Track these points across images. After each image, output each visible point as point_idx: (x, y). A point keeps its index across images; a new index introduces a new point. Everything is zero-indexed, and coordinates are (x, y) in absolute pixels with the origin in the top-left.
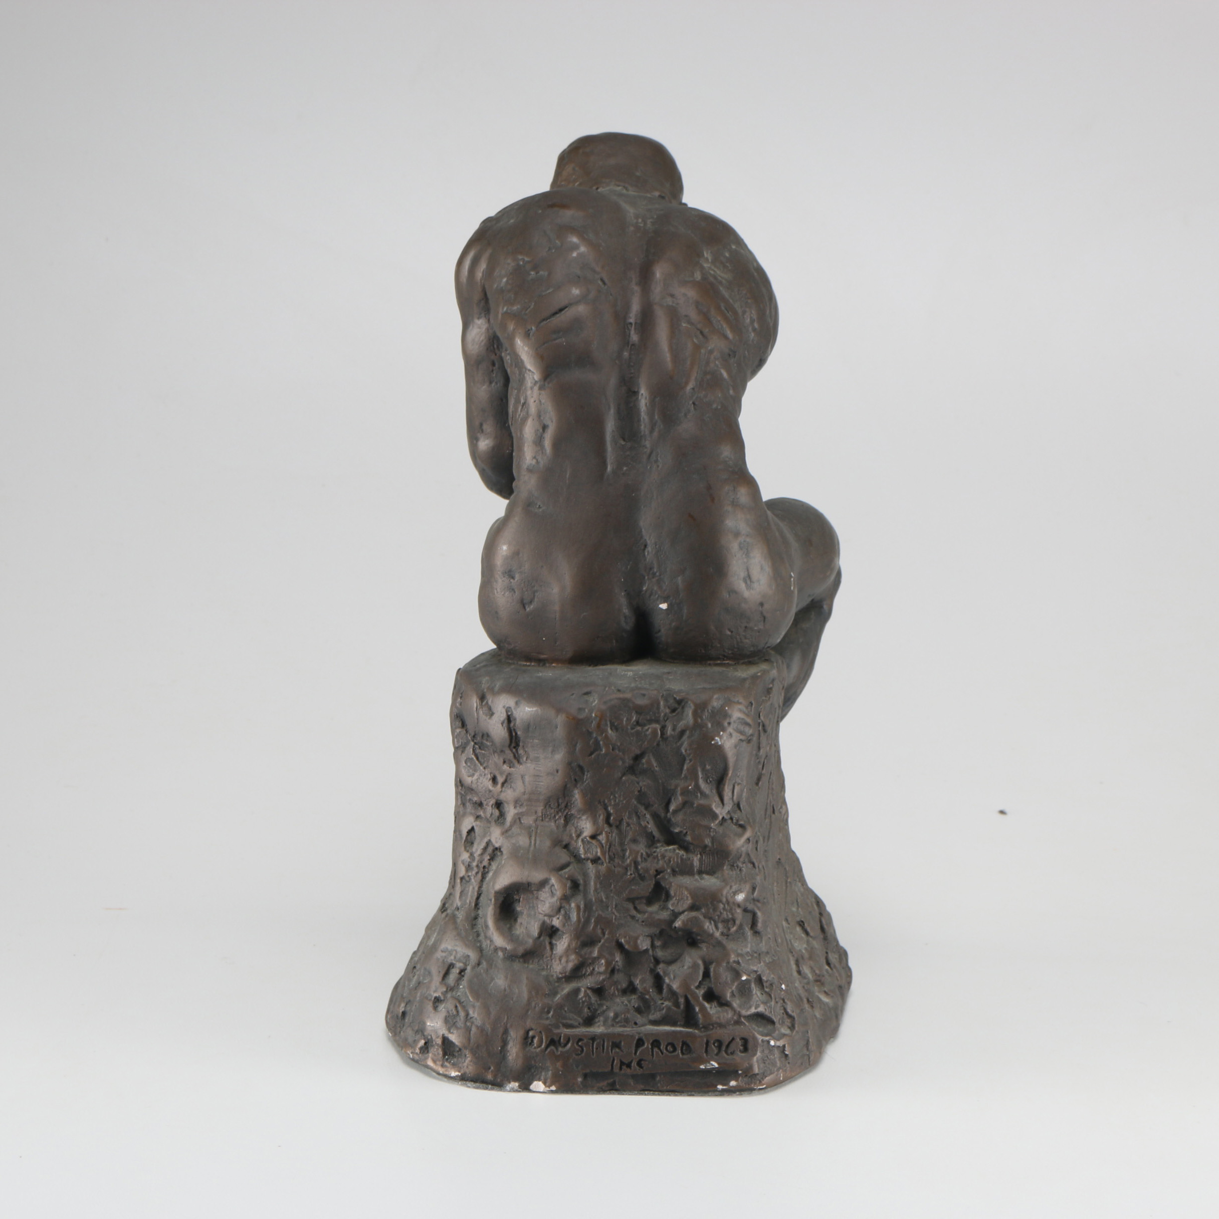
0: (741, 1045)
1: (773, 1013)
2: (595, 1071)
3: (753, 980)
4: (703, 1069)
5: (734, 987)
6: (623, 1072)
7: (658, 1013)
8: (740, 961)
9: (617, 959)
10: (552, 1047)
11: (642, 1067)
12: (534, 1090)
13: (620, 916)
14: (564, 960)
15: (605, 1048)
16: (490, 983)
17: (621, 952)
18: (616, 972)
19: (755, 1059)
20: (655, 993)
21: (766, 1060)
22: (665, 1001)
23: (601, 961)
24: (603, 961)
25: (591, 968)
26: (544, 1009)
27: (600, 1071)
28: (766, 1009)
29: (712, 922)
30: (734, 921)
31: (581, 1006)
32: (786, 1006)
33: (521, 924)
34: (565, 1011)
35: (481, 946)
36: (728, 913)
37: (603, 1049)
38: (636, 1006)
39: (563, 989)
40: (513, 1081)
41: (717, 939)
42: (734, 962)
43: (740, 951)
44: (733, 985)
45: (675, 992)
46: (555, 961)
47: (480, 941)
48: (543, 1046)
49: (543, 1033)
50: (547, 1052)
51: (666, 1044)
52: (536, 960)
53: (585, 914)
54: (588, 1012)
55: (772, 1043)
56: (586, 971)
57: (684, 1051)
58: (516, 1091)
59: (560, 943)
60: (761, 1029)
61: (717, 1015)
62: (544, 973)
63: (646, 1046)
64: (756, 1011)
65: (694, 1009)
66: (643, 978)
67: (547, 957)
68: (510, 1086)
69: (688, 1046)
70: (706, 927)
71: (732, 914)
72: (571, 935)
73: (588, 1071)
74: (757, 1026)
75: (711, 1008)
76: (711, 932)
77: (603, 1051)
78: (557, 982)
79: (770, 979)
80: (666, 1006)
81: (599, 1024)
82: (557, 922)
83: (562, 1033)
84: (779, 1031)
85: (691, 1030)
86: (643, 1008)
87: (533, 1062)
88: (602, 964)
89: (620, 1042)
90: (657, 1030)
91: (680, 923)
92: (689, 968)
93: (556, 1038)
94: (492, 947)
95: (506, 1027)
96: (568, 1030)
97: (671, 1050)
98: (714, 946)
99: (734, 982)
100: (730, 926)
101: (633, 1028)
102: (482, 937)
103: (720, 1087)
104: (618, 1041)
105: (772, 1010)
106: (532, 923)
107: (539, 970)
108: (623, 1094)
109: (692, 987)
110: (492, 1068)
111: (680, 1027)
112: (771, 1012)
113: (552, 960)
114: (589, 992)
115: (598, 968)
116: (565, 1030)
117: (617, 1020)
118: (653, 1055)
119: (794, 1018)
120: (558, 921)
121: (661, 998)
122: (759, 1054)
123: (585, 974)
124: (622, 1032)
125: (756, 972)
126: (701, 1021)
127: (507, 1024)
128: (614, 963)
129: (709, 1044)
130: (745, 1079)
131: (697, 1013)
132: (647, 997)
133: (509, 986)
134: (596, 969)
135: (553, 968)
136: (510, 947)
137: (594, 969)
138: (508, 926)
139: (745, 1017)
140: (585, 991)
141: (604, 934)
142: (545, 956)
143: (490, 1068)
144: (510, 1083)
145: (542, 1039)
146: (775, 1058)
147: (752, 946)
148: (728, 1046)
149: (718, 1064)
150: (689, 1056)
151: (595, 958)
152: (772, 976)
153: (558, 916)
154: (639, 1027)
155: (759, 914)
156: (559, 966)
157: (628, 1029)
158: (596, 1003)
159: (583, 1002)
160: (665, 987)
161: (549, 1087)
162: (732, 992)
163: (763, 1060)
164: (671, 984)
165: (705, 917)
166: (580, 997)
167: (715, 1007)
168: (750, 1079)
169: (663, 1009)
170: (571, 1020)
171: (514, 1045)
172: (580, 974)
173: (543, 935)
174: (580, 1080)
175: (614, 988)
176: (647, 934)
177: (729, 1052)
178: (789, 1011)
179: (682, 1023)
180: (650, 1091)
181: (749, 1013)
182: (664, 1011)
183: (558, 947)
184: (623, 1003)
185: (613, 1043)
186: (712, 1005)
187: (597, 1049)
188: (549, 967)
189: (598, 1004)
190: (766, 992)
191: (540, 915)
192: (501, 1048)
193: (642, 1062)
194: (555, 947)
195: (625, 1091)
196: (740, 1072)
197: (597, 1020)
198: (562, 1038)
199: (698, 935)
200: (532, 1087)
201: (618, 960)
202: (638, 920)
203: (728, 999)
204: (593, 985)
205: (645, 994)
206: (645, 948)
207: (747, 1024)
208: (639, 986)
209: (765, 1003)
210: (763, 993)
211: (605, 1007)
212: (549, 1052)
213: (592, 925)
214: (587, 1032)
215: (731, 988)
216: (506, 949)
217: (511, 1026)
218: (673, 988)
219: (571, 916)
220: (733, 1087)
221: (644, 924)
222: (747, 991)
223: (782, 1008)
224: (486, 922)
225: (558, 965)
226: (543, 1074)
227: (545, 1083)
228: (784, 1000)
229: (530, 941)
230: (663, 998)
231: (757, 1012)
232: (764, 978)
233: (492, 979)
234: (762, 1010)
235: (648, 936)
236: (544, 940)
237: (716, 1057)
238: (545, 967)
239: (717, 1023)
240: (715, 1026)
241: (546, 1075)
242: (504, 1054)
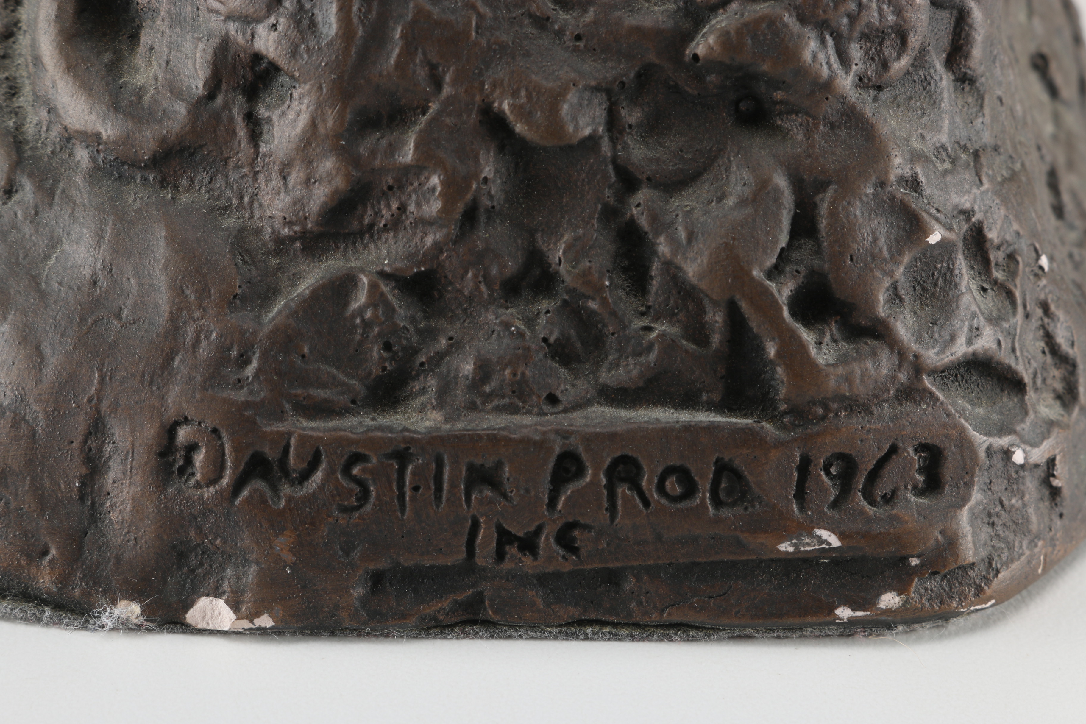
0: (920, 471)
1: (1018, 353)
2: (411, 563)
3: (960, 244)
4: (787, 553)
5: (901, 269)
6: (507, 565)
7: (631, 361)
8: (921, 178)
9: (488, 171)
10: (259, 484)
11: (574, 550)
12: (200, 626)
13: (495, 19)
14: (296, 176)
15: (446, 486)
16: (48, 257)
17: (501, 149)
18: (483, 219)
19: (964, 515)
20: (621, 293)
21: (998, 515)
22: (656, 319)
23: (428, 178)
24: (435, 180)
25: (395, 206)
26: (229, 349)
27: (428, 562)
28: (999, 343)
29: (830, 40)
30: (903, 37)
31: (358, 337)
32: (1050, 329)
33: (152, 49)
34: (303, 356)
35: (18, 128)
36: (885, 7)
37: (439, 489)
38: (552, 340)
39: (295, 280)
40: (124, 598)
41: (843, 99)
42: (902, 180)
43: (916, 144)
44: (898, 264)
45: (693, 287)
46: (268, 180)
47: (16, 113)
48: (225, 481)
49: (224, 435)
50: (238, 501)
51: (660, 470)
52: (202, 177)
53: (369, 11)
54: (382, 359)
55: (1018, 457)
56: (377, 214)
57: (722, 495)
58: (137, 629)
59: (283, 114)
60: (981, 411)
61: (840, 370)
62: (230, 222)
63: (588, 479)
64: (970, 349)
65: (761, 349)
66: (576, 239)
67: (238, 167)
68: (116, 612)
69: (737, 475)
70: (807, 56)
71: (899, 12)
72: (320, 88)
73: (383, 564)
74: (971, 402)
75: (819, 344)
76: (825, 72)
77: (438, 498)
78: (278, 252)
79: (1008, 238)
80: (662, 335)
81: (423, 399)
82: (271, 43)
83: (290, 434)
84: (1036, 412)
85: (749, 421)
86: (578, 345)
87: (192, 534)
88: (434, 189)
89: (499, 465)
90: (628, 421)
91: (711, 40)
92: (742, 202)
93: (271, 454)
94: (55, 133)
95: (98, 411)
96: (313, 424)
97: (679, 490)
98: (832, 126)
99: (900, 253)
100: (886, 52)
101: (542, 413)
102: (24, 100)
103: (844, 613)
104: (489, 463)
105: (1017, 345)
106: (188, 46)
107: (212, 209)
108: (510, 637)
109: (756, 273)
110: (53, 552)
111: (709, 410)
112: (1014, 350)
113: (256, 173)
114: (384, 288)
115: (418, 205)
116: (304, 423)
117: (487, 389)
118: (612, 508)
119: (1074, 366)
120: (273, 35)
121: (642, 309)
122: (976, 496)
123: (371, 226)
124: (503, 429)
125: (967, 214)
126: (783, 392)
127: (100, 400)
128: (474, 186)
129: (811, 468)
130: (928, 585)
131: (771, 361)
132: (593, 305)
133: (109, 269)
134: (412, 208)
135: (261, 206)
136: (110, 132)
137: (402, 208)
138: (107, 57)
139: (933, 372)
140: (373, 287)
141: (438, 84)
142: (231, 163)
143: (45, 552)
144: (114, 602)
145: (223, 454)
146: (1025, 505)
147: (952, 123)
148: (874, 475)
149: (841, 536)
150: (739, 510)
151: (406, 169)
152: (1016, 226)
153: (272, 20)
154: (566, 411)
155: (977, 15)
156: (282, 196)
157: (527, 420)
158: (412, 329)
159: (367, 325)
160: (655, 269)
161: (251, 618)
162: (894, 287)
163: (989, 515)
164: (679, 260)
165: (802, 20)
166: (355, 305)
167: (835, 341)
168: (945, 583)
169: (650, 347)
170: (324, 386)
171: (124, 473)
172: (355, 226)
173: (224, 87)
174: (358, 592)
175: (475, 276)
176: (593, 83)
177: (879, 493)
178: (1061, 338)
179: (716, 397)
180: (603, 624)
181: (947, 358)
182: (652, 357)
183: (277, 131)
184: (506, 325)
185: (471, 468)
186: (823, 333)
187: (416, 489)
188: (246, 199)
189: (418, 331)
190: (995, 282)
191: (214, 17)
192: (83, 484)
193: (576, 533)
194: (265, 128)
195: (513, 627)
196: (914, 562)
197: (417, 386)
198: (292, 450)
199: (777, 84)
200: (193, 616)
201: (491, 176)
202: (560, 33)
203: (882, 311)
204: (399, 265)
205: (588, 297)
206: (587, 131)
207: (940, 395)
208: (562, 269)
209: (994, 321)
210: (985, 285)
211: (443, 342)
212: (248, 501)
213: (397, 51)
214: (380, 428)
215: (891, 274)
216: (98, 136)
217: (115, 407)
218: (685, 273)
219: (319, 18)
220: (889, 611)
221: (581, 44)
222: (940, 282)
223: (1041, 332)
224: (34, 46)
225: (278, 193)
226: (229, 572)
227: (235, 605)
228: (1045, 307)
229: (181, 109)
230: (649, 307)
231: (974, 354)
232: (992, 235)
233: (54, 243)
234: (987, 345)
235: (596, 89)
236: (227, 106)
237: (829, 513)
238: (235, 201)
239: (841, 398)
240: (834, 406)
241: (239, 579)
242: (93, 504)
